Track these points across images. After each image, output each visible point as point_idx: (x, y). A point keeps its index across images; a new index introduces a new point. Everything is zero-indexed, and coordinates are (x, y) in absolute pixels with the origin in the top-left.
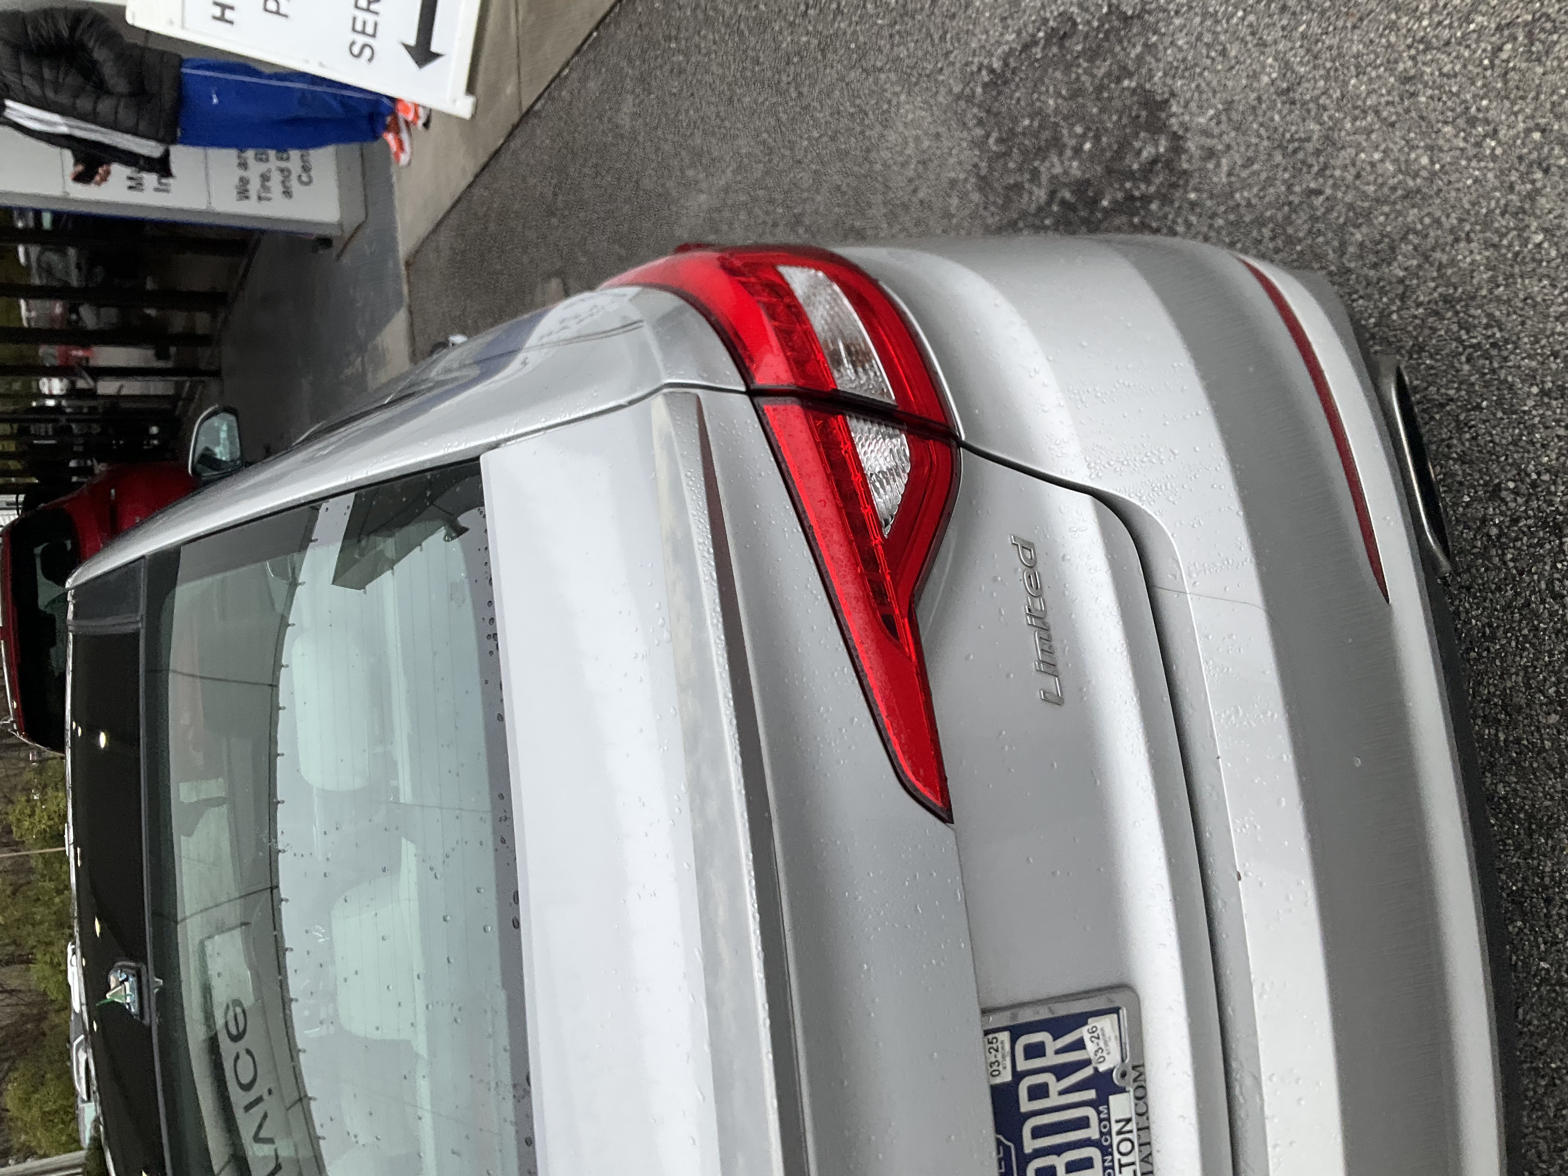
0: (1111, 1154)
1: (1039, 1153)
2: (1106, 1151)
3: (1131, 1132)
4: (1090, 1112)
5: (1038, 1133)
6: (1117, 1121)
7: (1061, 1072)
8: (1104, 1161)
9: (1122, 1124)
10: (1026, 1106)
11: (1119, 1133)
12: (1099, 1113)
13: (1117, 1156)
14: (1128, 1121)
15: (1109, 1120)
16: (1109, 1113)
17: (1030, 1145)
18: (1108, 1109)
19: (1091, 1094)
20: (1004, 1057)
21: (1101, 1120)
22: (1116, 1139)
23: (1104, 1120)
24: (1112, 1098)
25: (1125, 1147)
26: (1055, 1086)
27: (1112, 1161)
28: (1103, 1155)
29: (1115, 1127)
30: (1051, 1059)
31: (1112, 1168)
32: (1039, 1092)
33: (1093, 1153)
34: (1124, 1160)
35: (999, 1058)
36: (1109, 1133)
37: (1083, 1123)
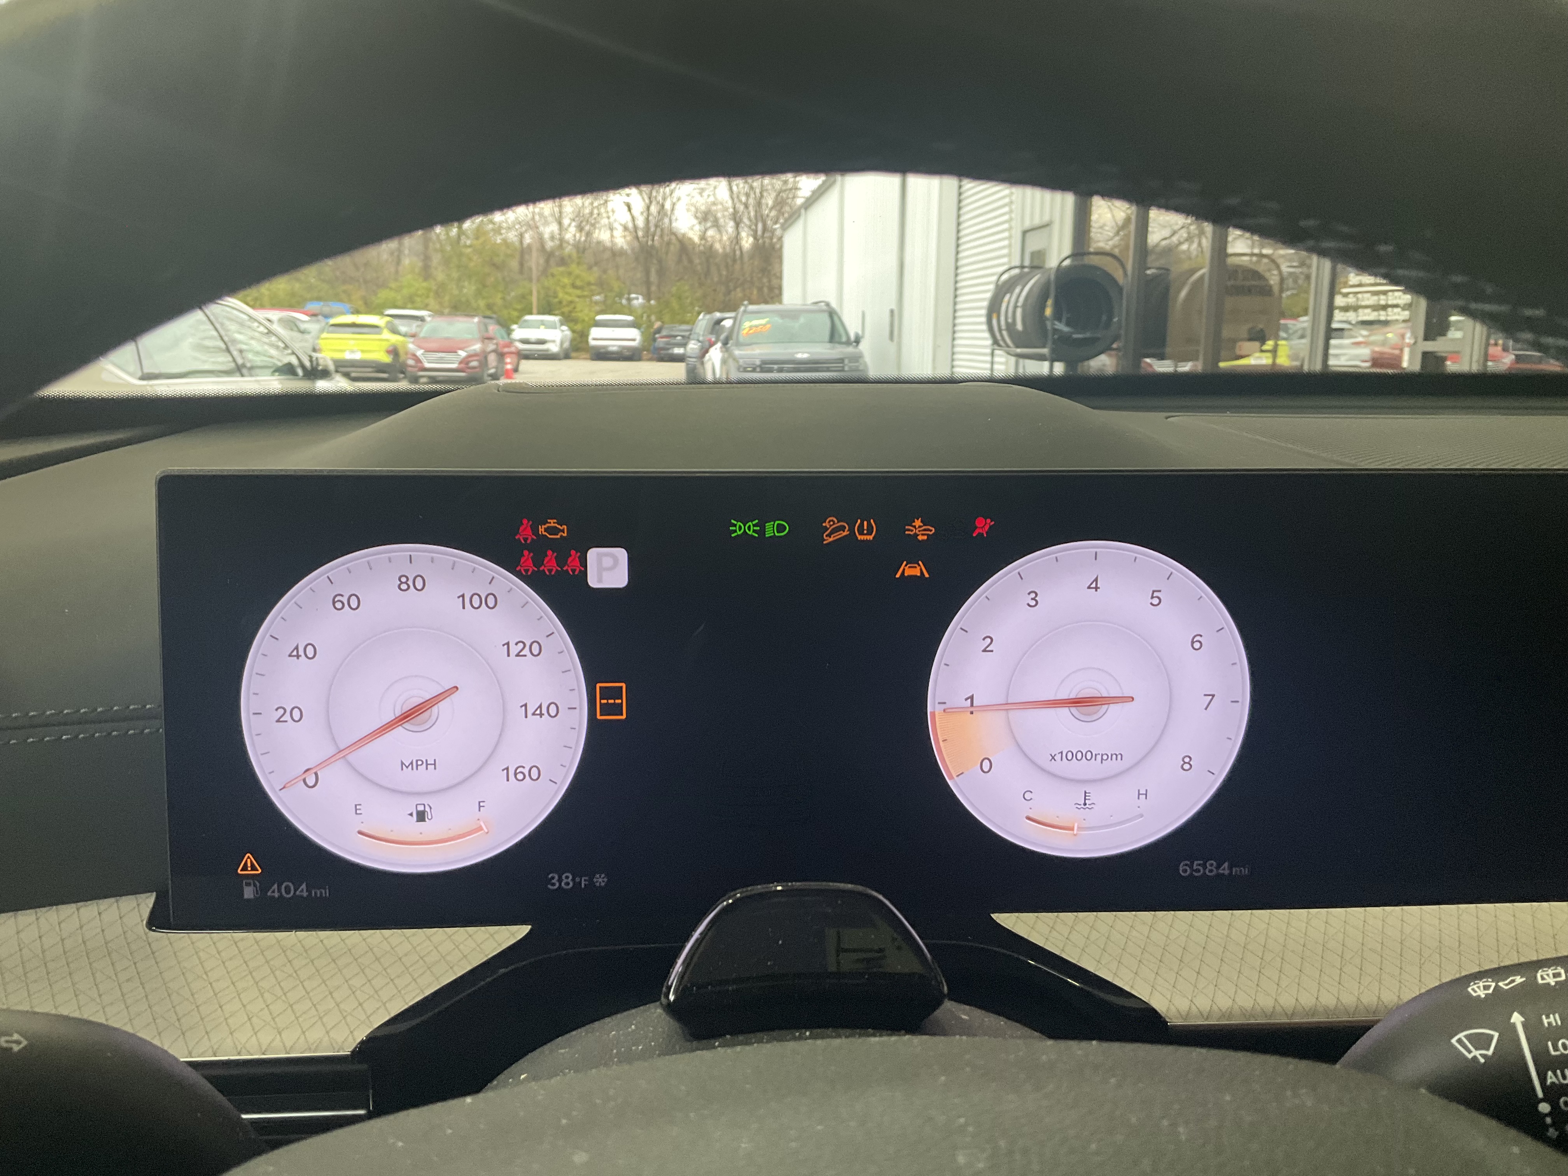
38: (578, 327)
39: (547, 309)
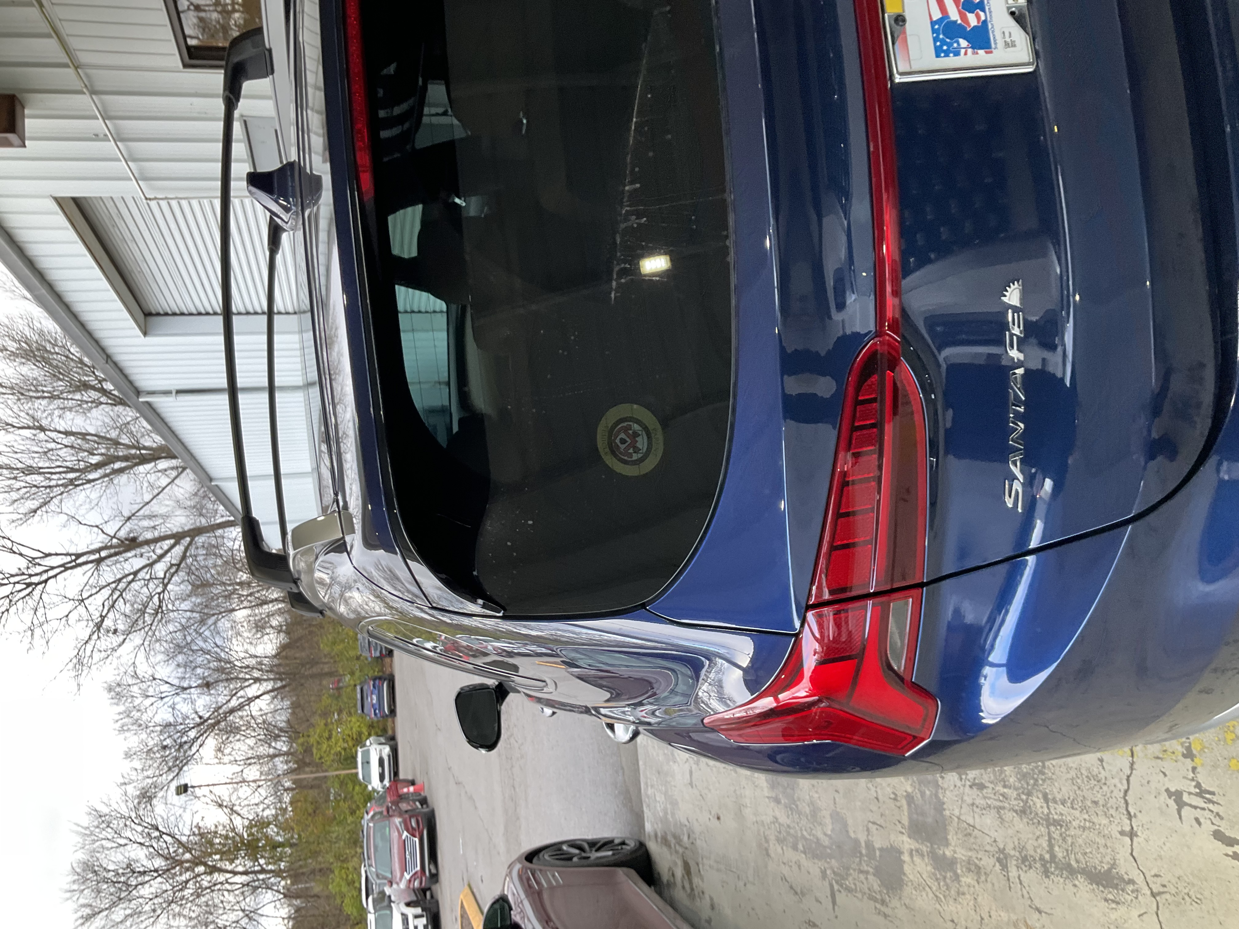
39: (352, 760)
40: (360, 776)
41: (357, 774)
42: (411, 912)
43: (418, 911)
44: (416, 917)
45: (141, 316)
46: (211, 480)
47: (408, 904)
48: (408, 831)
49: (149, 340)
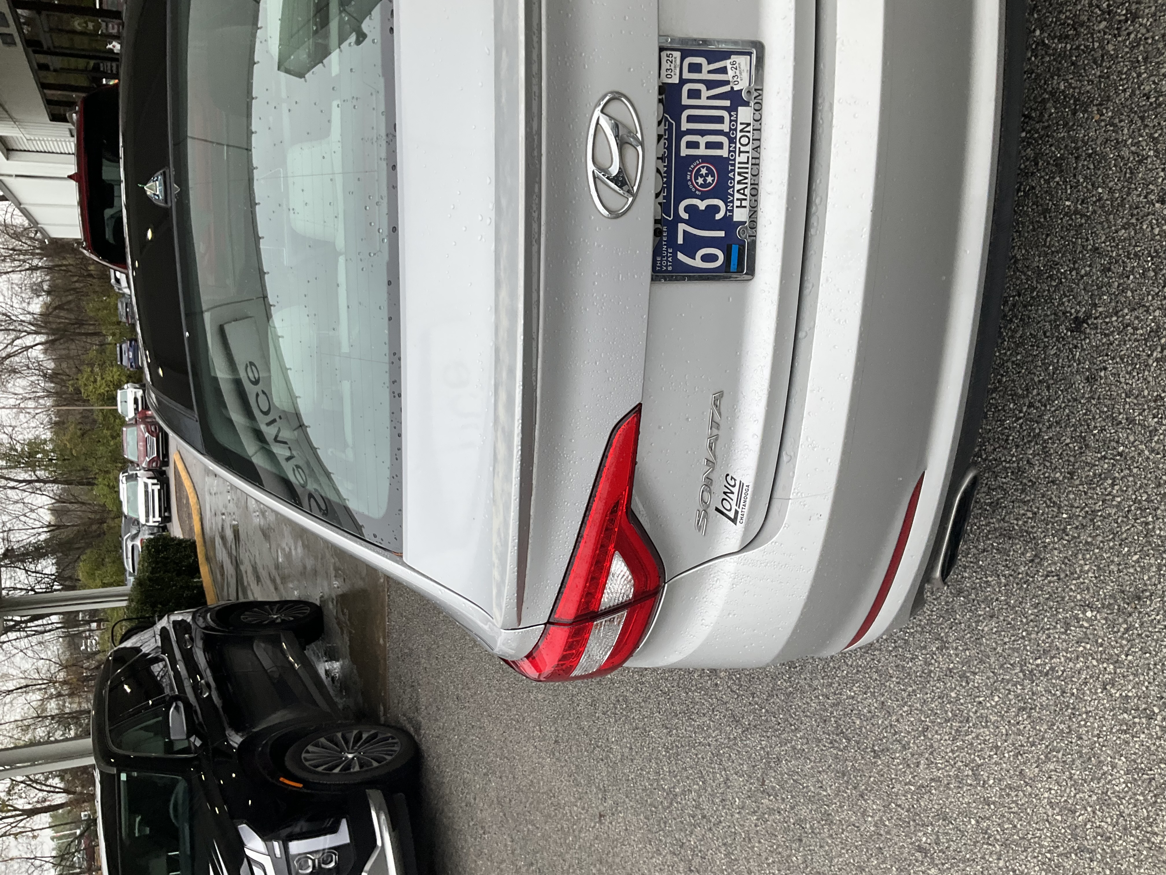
0: (735, 143)
1: (690, 132)
2: (732, 141)
3: (749, 132)
4: (725, 114)
5: (691, 119)
6: (741, 124)
7: (710, 85)
8: (730, 147)
9: (745, 126)
10: (685, 101)
11: (741, 131)
12: (731, 116)
13: (738, 145)
14: (748, 125)
15: (736, 121)
16: (737, 117)
17: (685, 126)
18: (737, 115)
19: (727, 103)
20: (675, 67)
21: (731, 121)
22: (739, 135)
23: (733, 121)
24: (740, 108)
25: (744, 141)
26: (705, 93)
27: (735, 147)
28: (730, 143)
29: (740, 127)
30: (704, 75)
31: (735, 152)
32: (694, 94)
33: (724, 140)
34: (743, 149)
35: (672, 67)
36: (736, 130)
37: (720, 120)
38: (124, 379)
39: (113, 400)
40: (120, 411)
41: (117, 410)
42: (150, 482)
43: (155, 481)
44: (153, 484)
45: (5, 151)
46: (20, 204)
47: (149, 478)
48: (149, 432)
49: (9, 162)
